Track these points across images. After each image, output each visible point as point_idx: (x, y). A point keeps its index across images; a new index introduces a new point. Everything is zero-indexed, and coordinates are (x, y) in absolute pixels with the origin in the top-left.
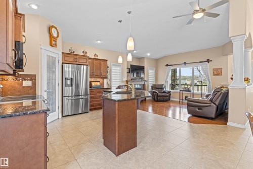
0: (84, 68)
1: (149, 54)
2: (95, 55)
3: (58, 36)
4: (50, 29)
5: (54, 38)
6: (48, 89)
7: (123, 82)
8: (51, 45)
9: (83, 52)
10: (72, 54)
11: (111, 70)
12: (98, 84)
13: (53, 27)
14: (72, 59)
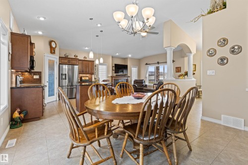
0: (76, 67)
1: (130, 56)
2: (85, 57)
3: (56, 47)
4: (50, 42)
5: (53, 48)
6: (49, 80)
7: (108, 77)
8: (51, 52)
9: (75, 56)
10: (66, 58)
11: (98, 68)
12: (87, 78)
13: (52, 41)
14: (66, 61)
